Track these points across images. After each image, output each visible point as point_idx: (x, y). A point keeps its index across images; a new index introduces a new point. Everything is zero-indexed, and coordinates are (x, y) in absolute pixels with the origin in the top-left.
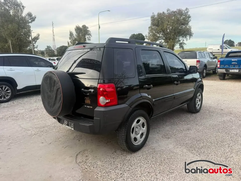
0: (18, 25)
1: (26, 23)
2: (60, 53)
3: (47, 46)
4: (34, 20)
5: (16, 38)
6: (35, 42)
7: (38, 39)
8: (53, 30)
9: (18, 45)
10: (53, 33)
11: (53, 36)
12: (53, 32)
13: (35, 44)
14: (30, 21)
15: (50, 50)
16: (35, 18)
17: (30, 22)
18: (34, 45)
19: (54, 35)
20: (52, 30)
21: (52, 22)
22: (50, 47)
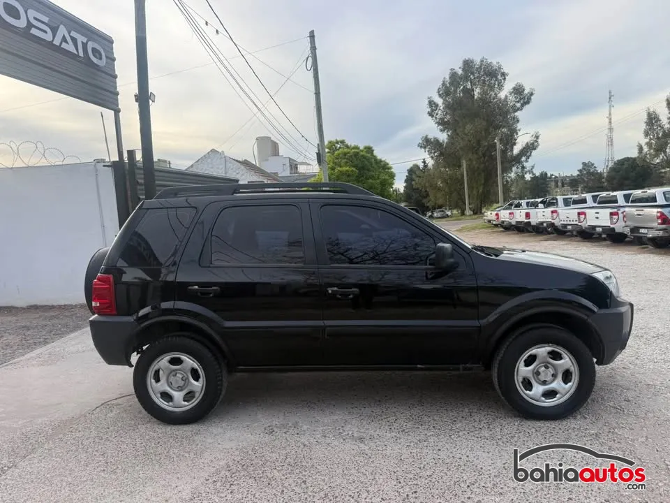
0: (487, 121)
1: (507, 112)
2: (615, 182)
3: (583, 163)
4: (528, 102)
5: (480, 154)
6: (528, 158)
7: (535, 149)
8: (610, 114)
9: (484, 171)
10: (610, 122)
11: (607, 131)
12: (610, 119)
13: (527, 161)
14: (518, 105)
15: (592, 174)
16: (532, 94)
17: (518, 109)
18: (525, 164)
19: (611, 129)
20: (608, 113)
21: (610, 92)
22: (593, 165)
